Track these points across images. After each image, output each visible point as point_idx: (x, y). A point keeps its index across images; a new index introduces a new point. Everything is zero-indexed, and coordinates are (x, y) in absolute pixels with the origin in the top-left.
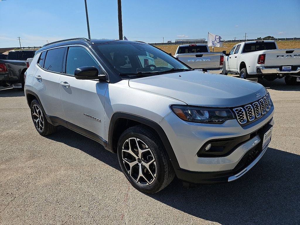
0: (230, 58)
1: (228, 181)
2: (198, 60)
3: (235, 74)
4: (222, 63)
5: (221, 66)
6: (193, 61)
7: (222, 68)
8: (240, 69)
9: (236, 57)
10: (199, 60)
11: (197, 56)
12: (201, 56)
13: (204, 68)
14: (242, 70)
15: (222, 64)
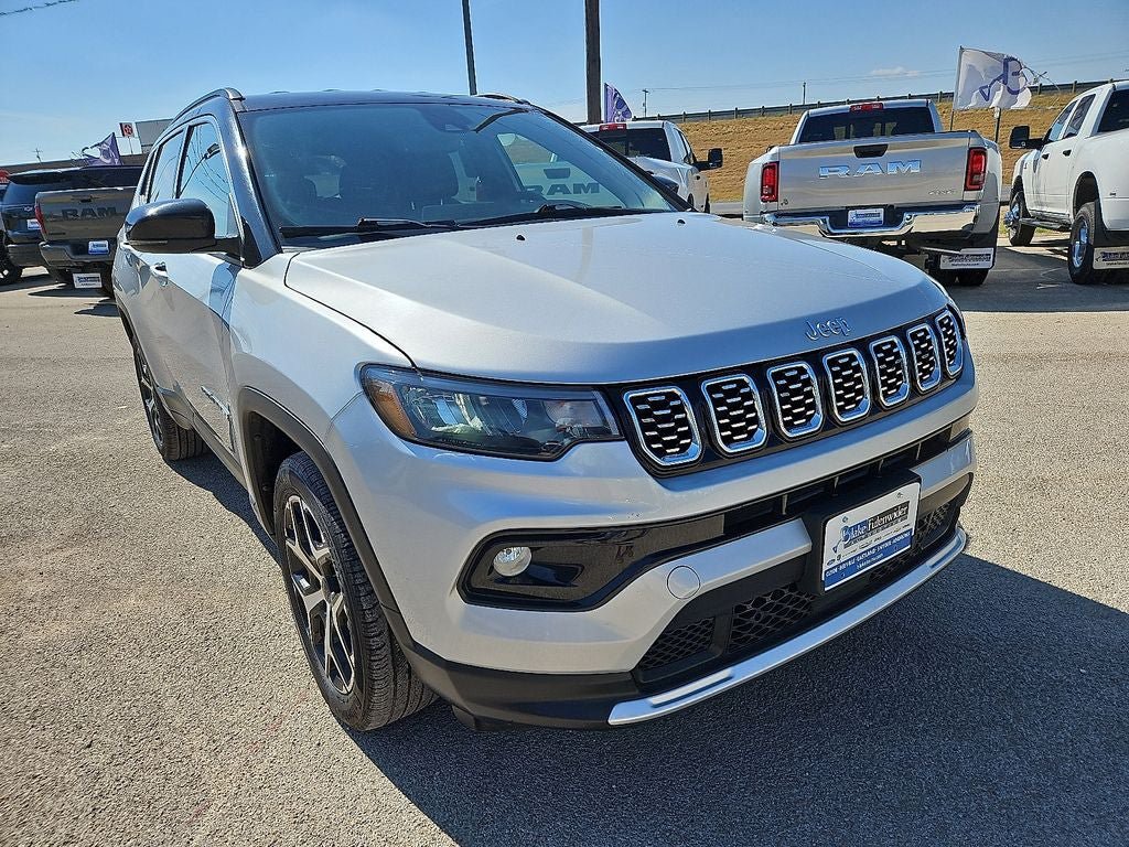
0: (1046, 157)
1: (612, 721)
2: (863, 171)
3: (1058, 230)
4: (976, 178)
5: (971, 196)
6: (842, 173)
7: (972, 203)
8: (1077, 206)
9: (1067, 153)
10: (870, 168)
11: (862, 152)
12: (878, 151)
13: (892, 206)
14: (1083, 209)
15: (978, 183)
